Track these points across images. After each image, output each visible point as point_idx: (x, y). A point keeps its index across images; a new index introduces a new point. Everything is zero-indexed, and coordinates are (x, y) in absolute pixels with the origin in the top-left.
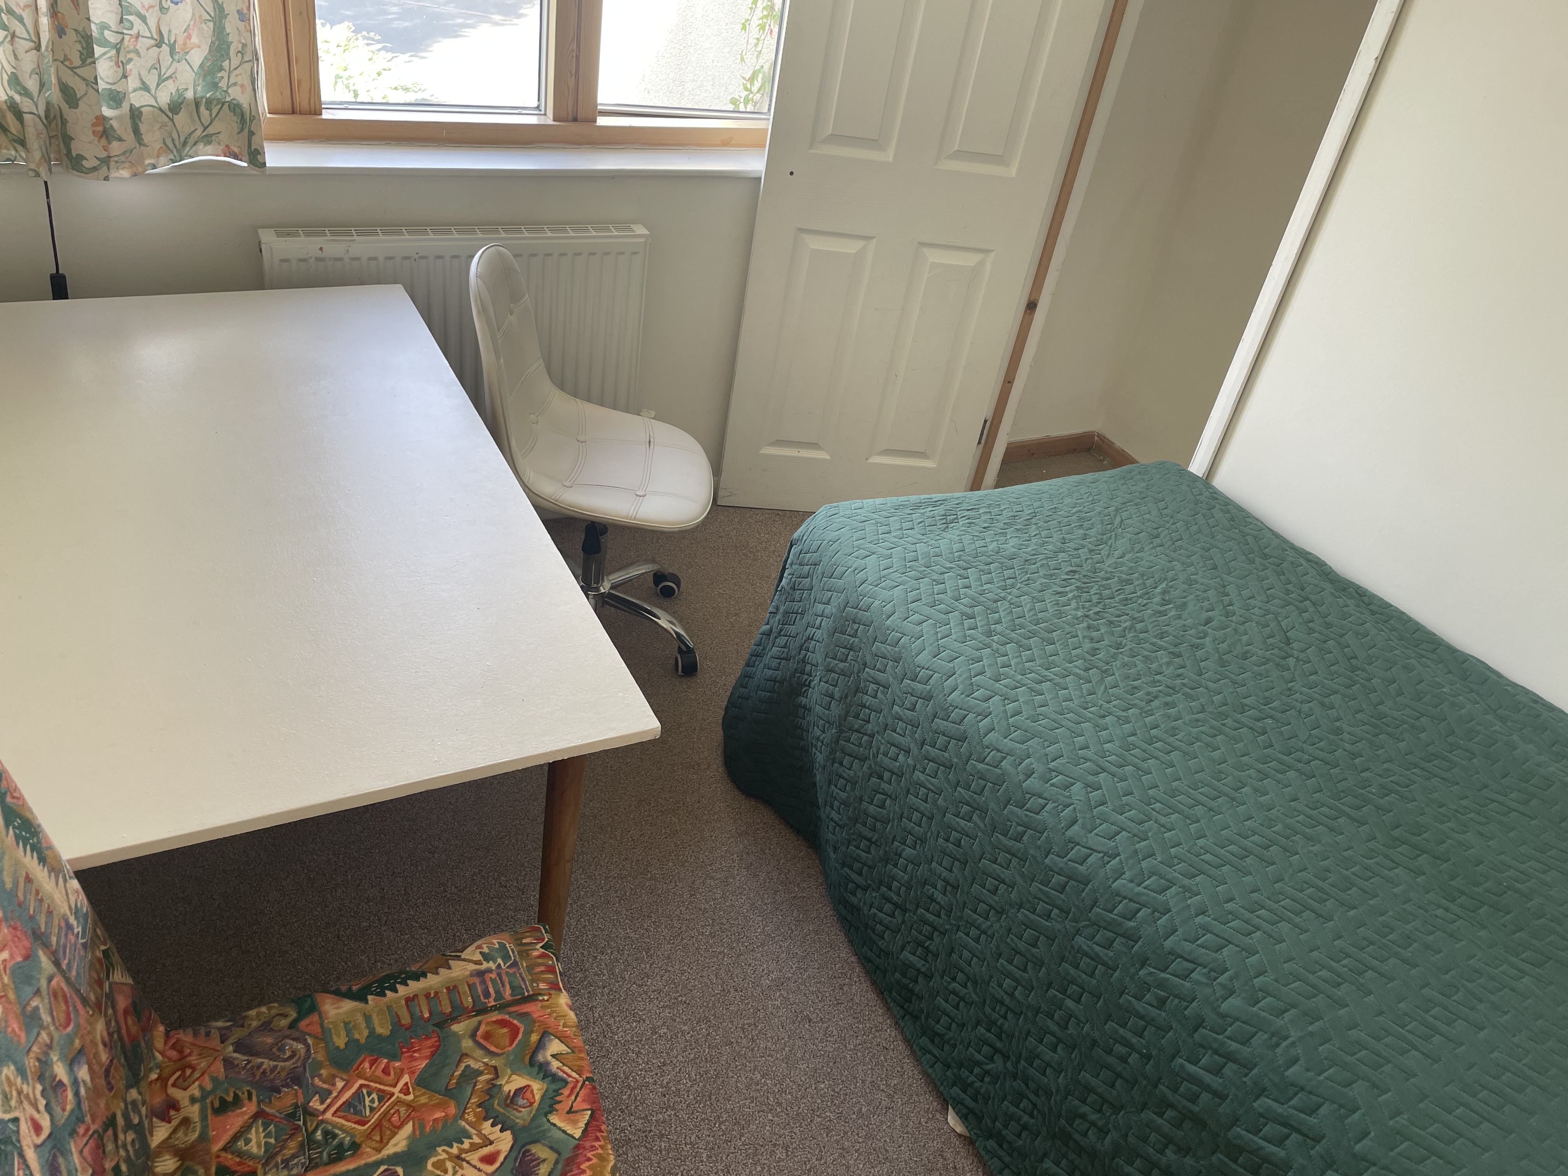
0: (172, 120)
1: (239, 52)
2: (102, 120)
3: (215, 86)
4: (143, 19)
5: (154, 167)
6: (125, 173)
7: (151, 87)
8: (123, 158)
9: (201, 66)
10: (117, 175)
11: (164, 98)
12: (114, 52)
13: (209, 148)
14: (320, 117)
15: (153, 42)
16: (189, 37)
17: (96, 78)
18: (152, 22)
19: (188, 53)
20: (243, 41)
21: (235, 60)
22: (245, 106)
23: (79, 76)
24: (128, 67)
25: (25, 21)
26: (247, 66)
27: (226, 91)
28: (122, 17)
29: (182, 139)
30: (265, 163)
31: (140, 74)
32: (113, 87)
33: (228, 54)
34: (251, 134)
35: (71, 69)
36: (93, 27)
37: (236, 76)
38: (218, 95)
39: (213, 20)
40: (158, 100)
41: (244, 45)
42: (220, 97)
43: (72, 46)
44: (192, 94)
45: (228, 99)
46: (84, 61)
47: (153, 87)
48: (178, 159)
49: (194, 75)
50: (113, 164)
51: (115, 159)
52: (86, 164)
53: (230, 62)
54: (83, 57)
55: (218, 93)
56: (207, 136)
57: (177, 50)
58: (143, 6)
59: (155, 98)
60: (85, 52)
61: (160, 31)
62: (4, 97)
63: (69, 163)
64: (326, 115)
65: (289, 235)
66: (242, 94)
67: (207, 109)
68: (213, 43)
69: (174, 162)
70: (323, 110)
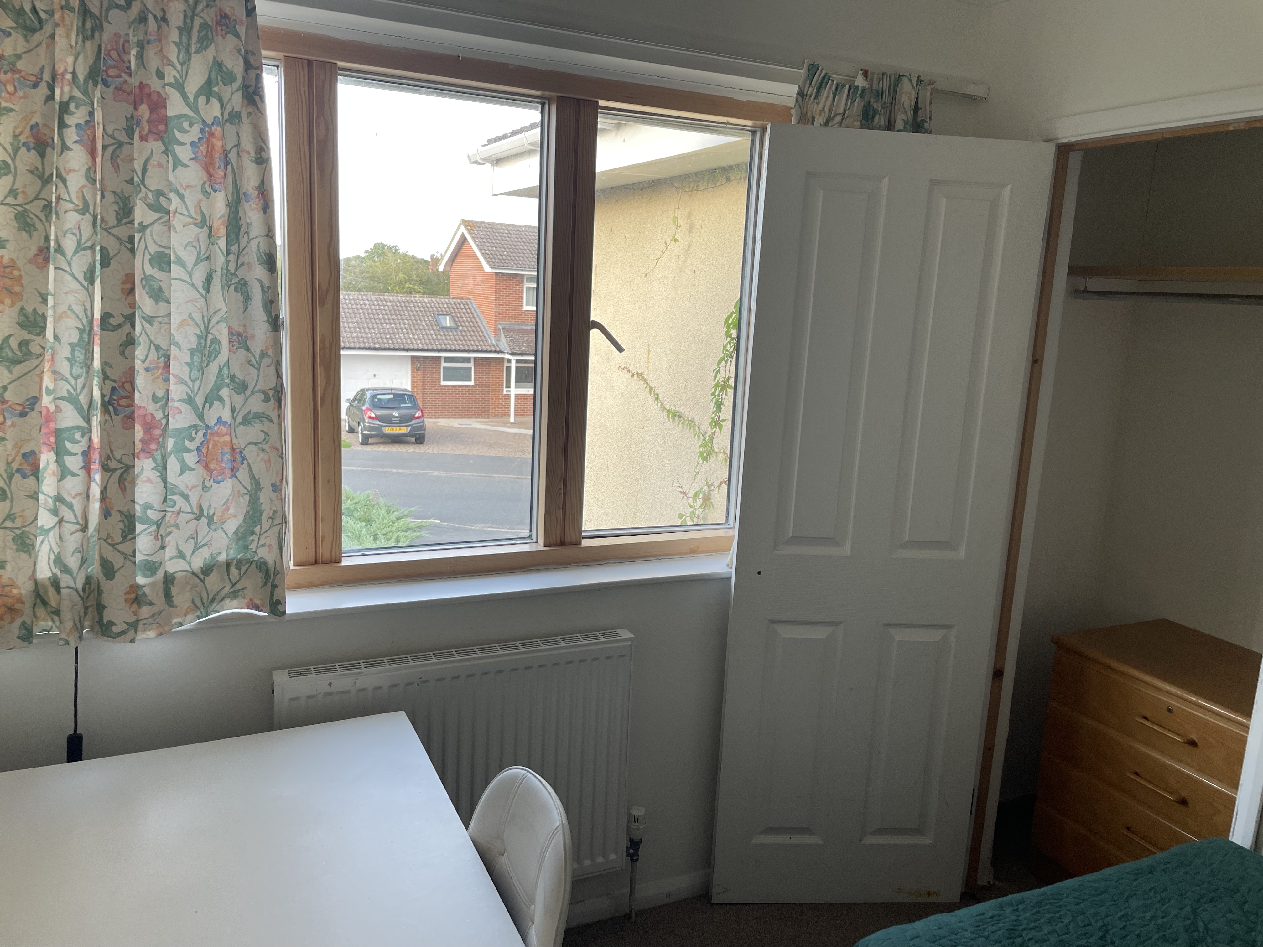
0: (203, 581)
1: (270, 518)
2: (135, 588)
3: (246, 547)
4: (186, 497)
5: (181, 624)
6: (151, 634)
7: (187, 554)
8: (151, 621)
9: (236, 533)
10: (144, 636)
11: (197, 563)
12: (155, 527)
13: (235, 602)
14: (339, 565)
15: (193, 516)
16: (227, 509)
17: (134, 552)
18: (194, 500)
19: (224, 522)
20: (276, 509)
21: (266, 524)
22: (271, 563)
23: (118, 551)
24: (167, 539)
25: (75, 508)
26: (276, 529)
27: (255, 552)
28: (166, 497)
29: (210, 597)
30: (285, 611)
31: (177, 545)
32: (150, 558)
33: (260, 520)
34: (275, 586)
35: (112, 545)
36: (137, 507)
37: (265, 538)
38: (248, 556)
39: (250, 493)
40: (192, 565)
41: (275, 512)
42: (249, 557)
43: (116, 525)
44: (225, 556)
45: (256, 558)
46: (124, 537)
47: (188, 554)
48: (204, 614)
49: (228, 540)
50: (140, 626)
51: (144, 622)
52: (115, 629)
53: (261, 527)
54: (124, 534)
55: (248, 554)
56: (234, 592)
57: (215, 521)
58: (187, 487)
59: (190, 564)
60: (126, 530)
61: (201, 506)
62: (49, 575)
63: (100, 630)
64: (345, 562)
65: (301, 674)
66: (269, 552)
67: (237, 568)
68: (248, 512)
69: (199, 618)
70: (343, 559)
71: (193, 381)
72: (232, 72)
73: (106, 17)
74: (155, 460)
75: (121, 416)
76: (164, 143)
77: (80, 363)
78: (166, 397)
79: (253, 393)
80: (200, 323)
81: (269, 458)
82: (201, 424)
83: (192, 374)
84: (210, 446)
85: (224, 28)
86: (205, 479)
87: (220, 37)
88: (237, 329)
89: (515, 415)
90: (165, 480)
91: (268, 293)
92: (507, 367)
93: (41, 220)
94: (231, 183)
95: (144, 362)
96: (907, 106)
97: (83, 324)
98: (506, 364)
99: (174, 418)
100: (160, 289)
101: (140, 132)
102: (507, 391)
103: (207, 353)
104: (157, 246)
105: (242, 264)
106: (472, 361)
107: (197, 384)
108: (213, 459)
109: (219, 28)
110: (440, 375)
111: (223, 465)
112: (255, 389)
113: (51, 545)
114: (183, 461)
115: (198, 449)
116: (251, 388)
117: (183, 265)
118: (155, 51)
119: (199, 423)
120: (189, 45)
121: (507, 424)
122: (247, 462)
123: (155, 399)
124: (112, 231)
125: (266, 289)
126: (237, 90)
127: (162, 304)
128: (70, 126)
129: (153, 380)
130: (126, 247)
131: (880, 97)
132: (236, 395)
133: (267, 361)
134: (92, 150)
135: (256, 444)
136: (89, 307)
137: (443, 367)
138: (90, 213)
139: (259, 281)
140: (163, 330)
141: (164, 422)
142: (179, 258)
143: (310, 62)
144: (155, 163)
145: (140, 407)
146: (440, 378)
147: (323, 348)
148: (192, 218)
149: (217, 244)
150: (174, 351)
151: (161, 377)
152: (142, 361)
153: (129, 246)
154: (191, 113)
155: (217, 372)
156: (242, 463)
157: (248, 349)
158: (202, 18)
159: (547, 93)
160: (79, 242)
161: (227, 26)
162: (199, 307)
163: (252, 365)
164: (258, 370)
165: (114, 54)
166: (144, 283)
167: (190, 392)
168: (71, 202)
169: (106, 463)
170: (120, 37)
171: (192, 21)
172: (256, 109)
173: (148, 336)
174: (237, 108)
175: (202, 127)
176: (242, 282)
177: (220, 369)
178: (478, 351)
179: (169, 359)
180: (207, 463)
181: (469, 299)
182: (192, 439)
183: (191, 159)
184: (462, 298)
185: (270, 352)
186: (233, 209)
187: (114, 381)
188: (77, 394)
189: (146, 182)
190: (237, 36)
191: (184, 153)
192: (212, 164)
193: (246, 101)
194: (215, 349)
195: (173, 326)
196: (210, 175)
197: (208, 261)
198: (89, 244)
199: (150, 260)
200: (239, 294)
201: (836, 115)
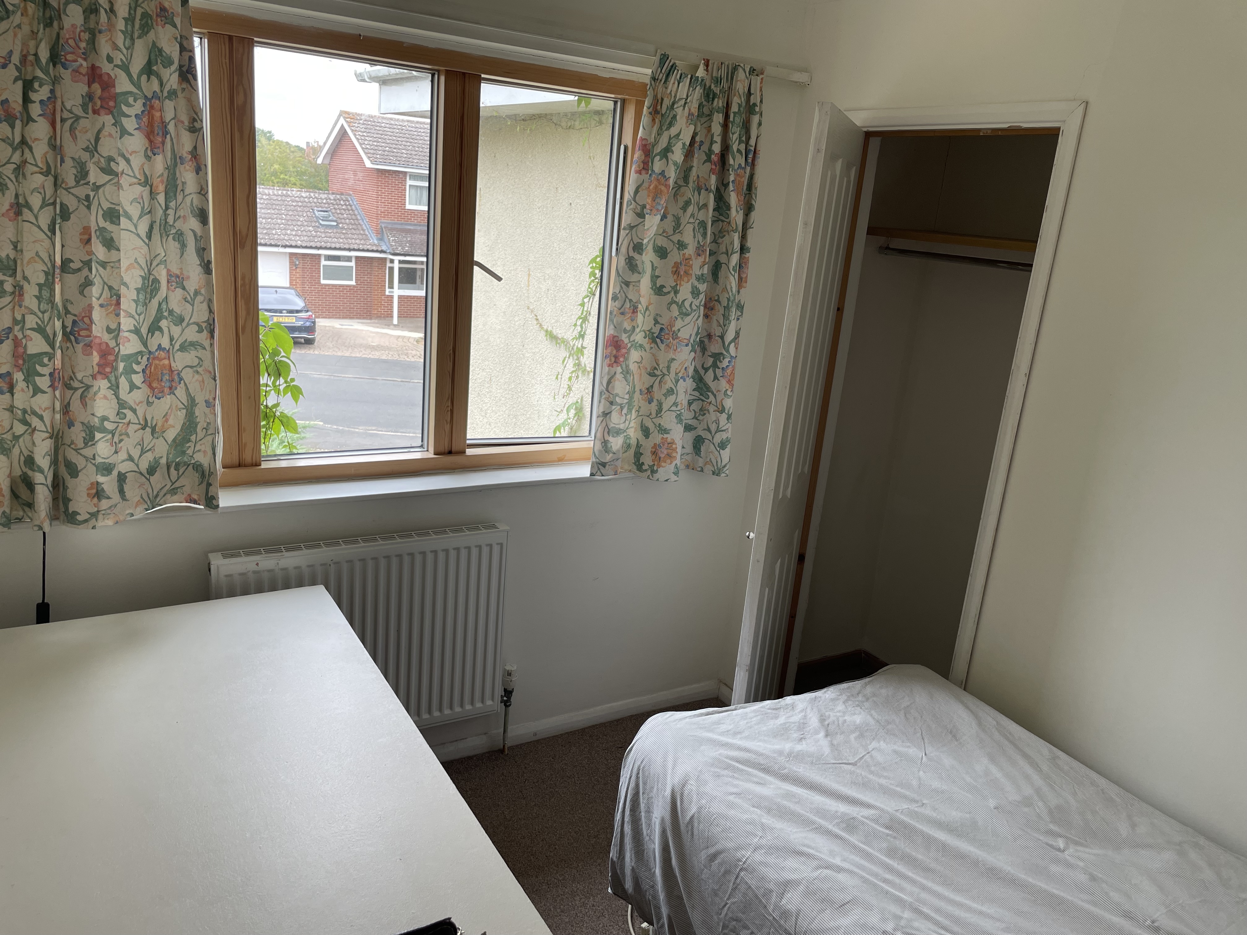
0: (149, 480)
1: (204, 428)
2: (95, 485)
3: (183, 453)
4: (134, 411)
5: (132, 515)
6: (109, 522)
8: (109, 511)
9: (174, 440)
10: (103, 524)
11: (144, 464)
12: (110, 436)
13: (175, 497)
14: (259, 467)
15: (140, 426)
16: (167, 421)
17: (94, 455)
18: (140, 413)
19: (164, 432)
20: (208, 421)
21: (201, 434)
22: (206, 465)
23: (81, 455)
24: (120, 445)
25: (45, 419)
26: (210, 438)
27: (192, 456)
28: (118, 411)
29: (155, 493)
30: (219, 505)
31: (128, 450)
32: (106, 461)
33: (196, 430)
34: (209, 485)
35: (76, 450)
36: (96, 420)
37: (201, 445)
38: (185, 459)
39: (186, 408)
40: (140, 467)
41: (209, 424)
42: (187, 460)
43: (78, 434)
44: (165, 460)
45: (193, 462)
46: (86, 444)
47: (136, 457)
48: (151, 507)
49: (168, 446)
50: (100, 516)
51: (103, 512)
52: (79, 518)
53: (196, 436)
54: (86, 441)
55: (185, 458)
56: (174, 489)
57: (157, 431)
58: (135, 402)
59: (138, 466)
60: (88, 437)
61: (146, 418)
62: (19, 473)
63: (65, 518)
64: (264, 465)
65: (232, 556)
66: (204, 457)
67: (176, 470)
68: (184, 424)
69: (147, 510)
70: (262, 462)
71: (139, 315)
72: (171, 56)
73: (65, 10)
74: (110, 381)
75: (81, 344)
76: (114, 117)
77: (46, 300)
78: (118, 329)
79: (188, 325)
80: (144, 266)
81: (203, 379)
82: (145, 350)
83: (138, 309)
84: (153, 368)
85: (163, 19)
86: (149, 396)
87: (160, 27)
88: (175, 272)
89: (398, 317)
90: (118, 398)
91: (200, 241)
92: (389, 267)
93: (12, 181)
94: (170, 150)
95: (98, 299)
96: (741, 92)
97: (48, 268)
98: (389, 265)
99: (123, 346)
100: (112, 238)
101: (93, 106)
102: (390, 292)
103: (149, 291)
104: (108, 203)
105: (179, 217)
106: (354, 260)
107: (142, 316)
108: (155, 379)
109: (159, 20)
110: (320, 274)
111: (163, 384)
112: (190, 322)
113: (20, 449)
114: (132, 380)
115: (144, 371)
116: (186, 321)
117: (129, 218)
118: (106, 39)
119: (144, 350)
120: (133, 32)
121: (389, 325)
122: (184, 381)
123: (109, 330)
124: (71, 190)
125: (199, 238)
126: (174, 72)
127: (114, 252)
128: (35, 102)
129: (107, 314)
130: (83, 204)
131: (719, 83)
132: (174, 326)
133: (199, 298)
134: (53, 121)
135: (191, 367)
136: (52, 254)
137: (323, 266)
138: (52, 175)
139: (193, 231)
140: (114, 273)
141: (117, 349)
142: (126, 212)
143: (230, 38)
144: (107, 134)
145: (96, 337)
146: (320, 276)
147: (243, 285)
148: (137, 178)
149: (156, 199)
150: (123, 290)
151: (114, 312)
152: (97, 299)
153: (86, 203)
154: (135, 90)
155: (157, 307)
156: (180, 383)
157: (184, 288)
158: (142, 8)
159: (436, 68)
160: (44, 199)
161: (165, 17)
162: (143, 253)
163: (188, 302)
164: (193, 305)
165: (71, 42)
166: (98, 233)
167: (136, 324)
168: (36, 165)
169: (68, 382)
170: (77, 28)
171: (135, 11)
172: (189, 86)
173: (102, 278)
174: (175, 86)
175: (144, 101)
176: (179, 232)
177: (160, 304)
178: (359, 250)
179: (120, 297)
180: (150, 383)
181: (350, 195)
182: (138, 363)
183: (136, 129)
184: (342, 194)
185: (203, 291)
186: (172, 171)
187: (75, 315)
188: (44, 326)
189: (99, 149)
190: (175, 26)
191: (130, 124)
192: (152, 132)
193: (180, 79)
194: (155, 288)
195: (123, 269)
196: (151, 141)
197: (150, 214)
198: (51, 201)
199: (103, 215)
200: (177, 243)
201: (680, 99)
